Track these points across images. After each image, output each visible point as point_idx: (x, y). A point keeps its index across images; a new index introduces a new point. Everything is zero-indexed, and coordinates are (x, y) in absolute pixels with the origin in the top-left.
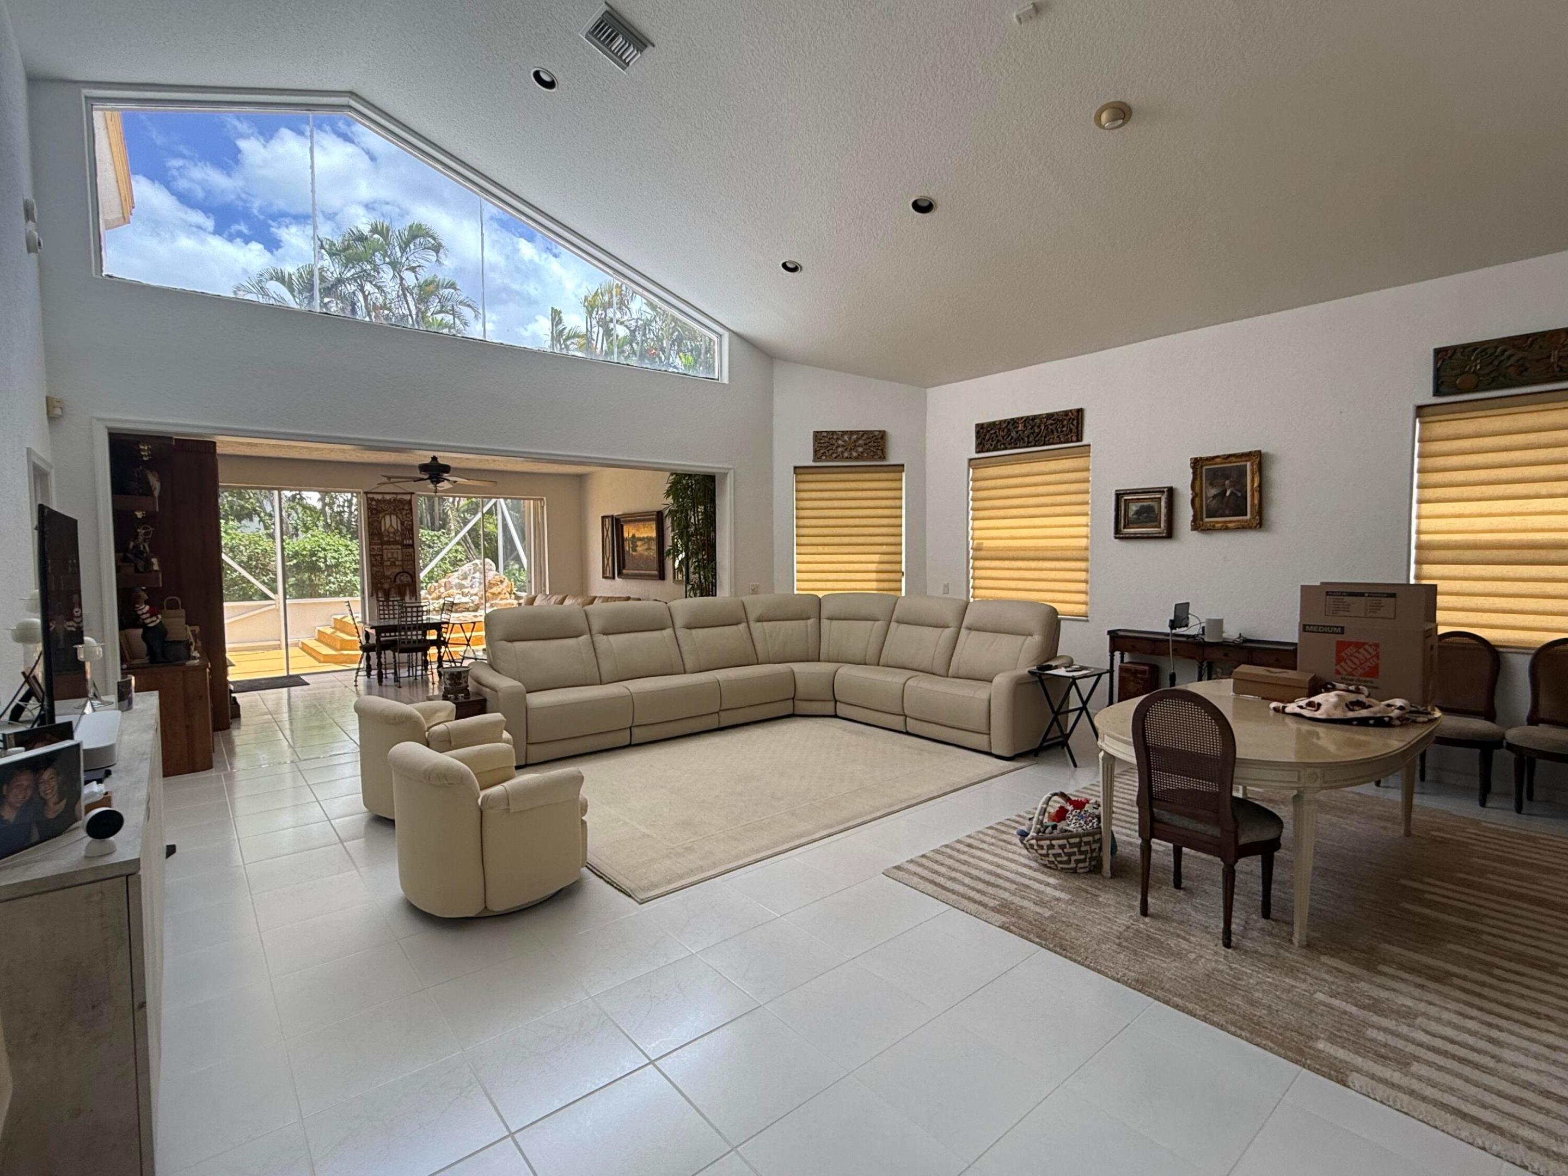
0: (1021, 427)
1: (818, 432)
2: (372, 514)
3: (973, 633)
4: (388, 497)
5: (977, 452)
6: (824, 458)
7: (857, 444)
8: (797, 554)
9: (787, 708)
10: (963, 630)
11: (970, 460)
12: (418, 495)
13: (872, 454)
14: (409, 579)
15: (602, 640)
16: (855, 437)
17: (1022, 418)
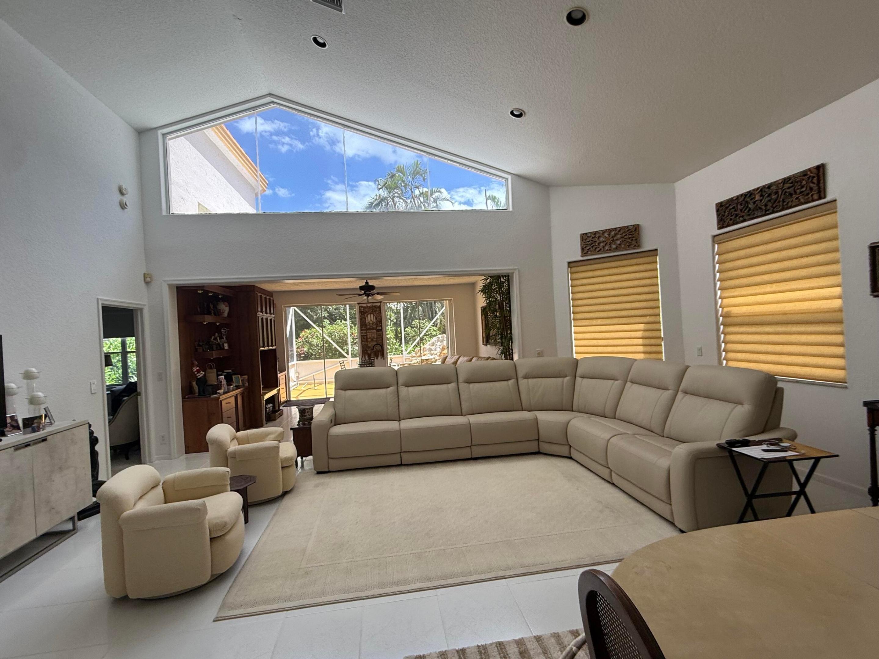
0: (757, 197)
1: (584, 234)
2: (362, 314)
3: (688, 396)
4: (369, 305)
5: (719, 228)
6: (590, 252)
7: (615, 238)
8: (574, 326)
9: (533, 447)
10: (679, 393)
11: (714, 236)
12: (384, 303)
13: (627, 244)
14: (380, 348)
15: (403, 391)
16: (613, 233)
17: (758, 189)
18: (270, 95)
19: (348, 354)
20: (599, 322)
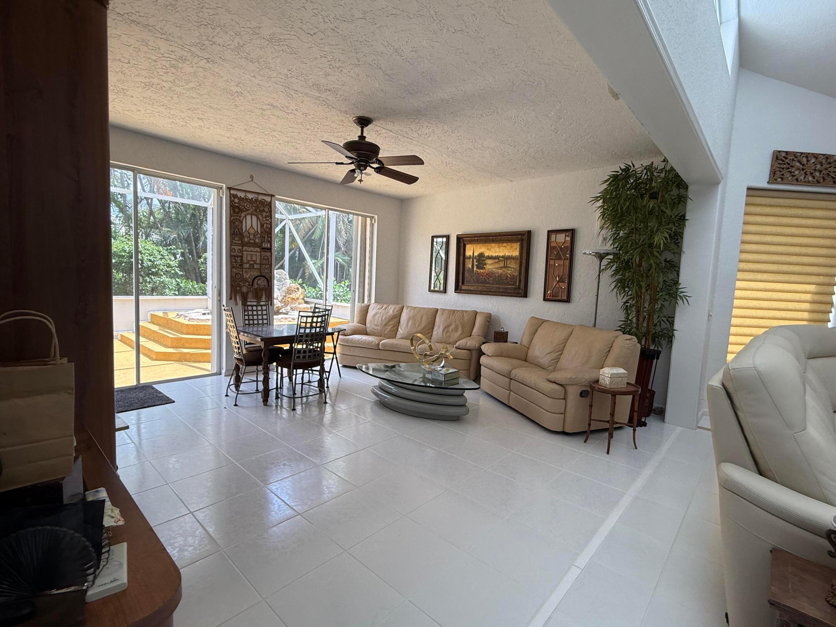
1: (778, 152)
2: (234, 212)
4: (250, 196)
6: (779, 180)
7: (816, 168)
13: (829, 179)
14: (266, 283)
16: (814, 160)
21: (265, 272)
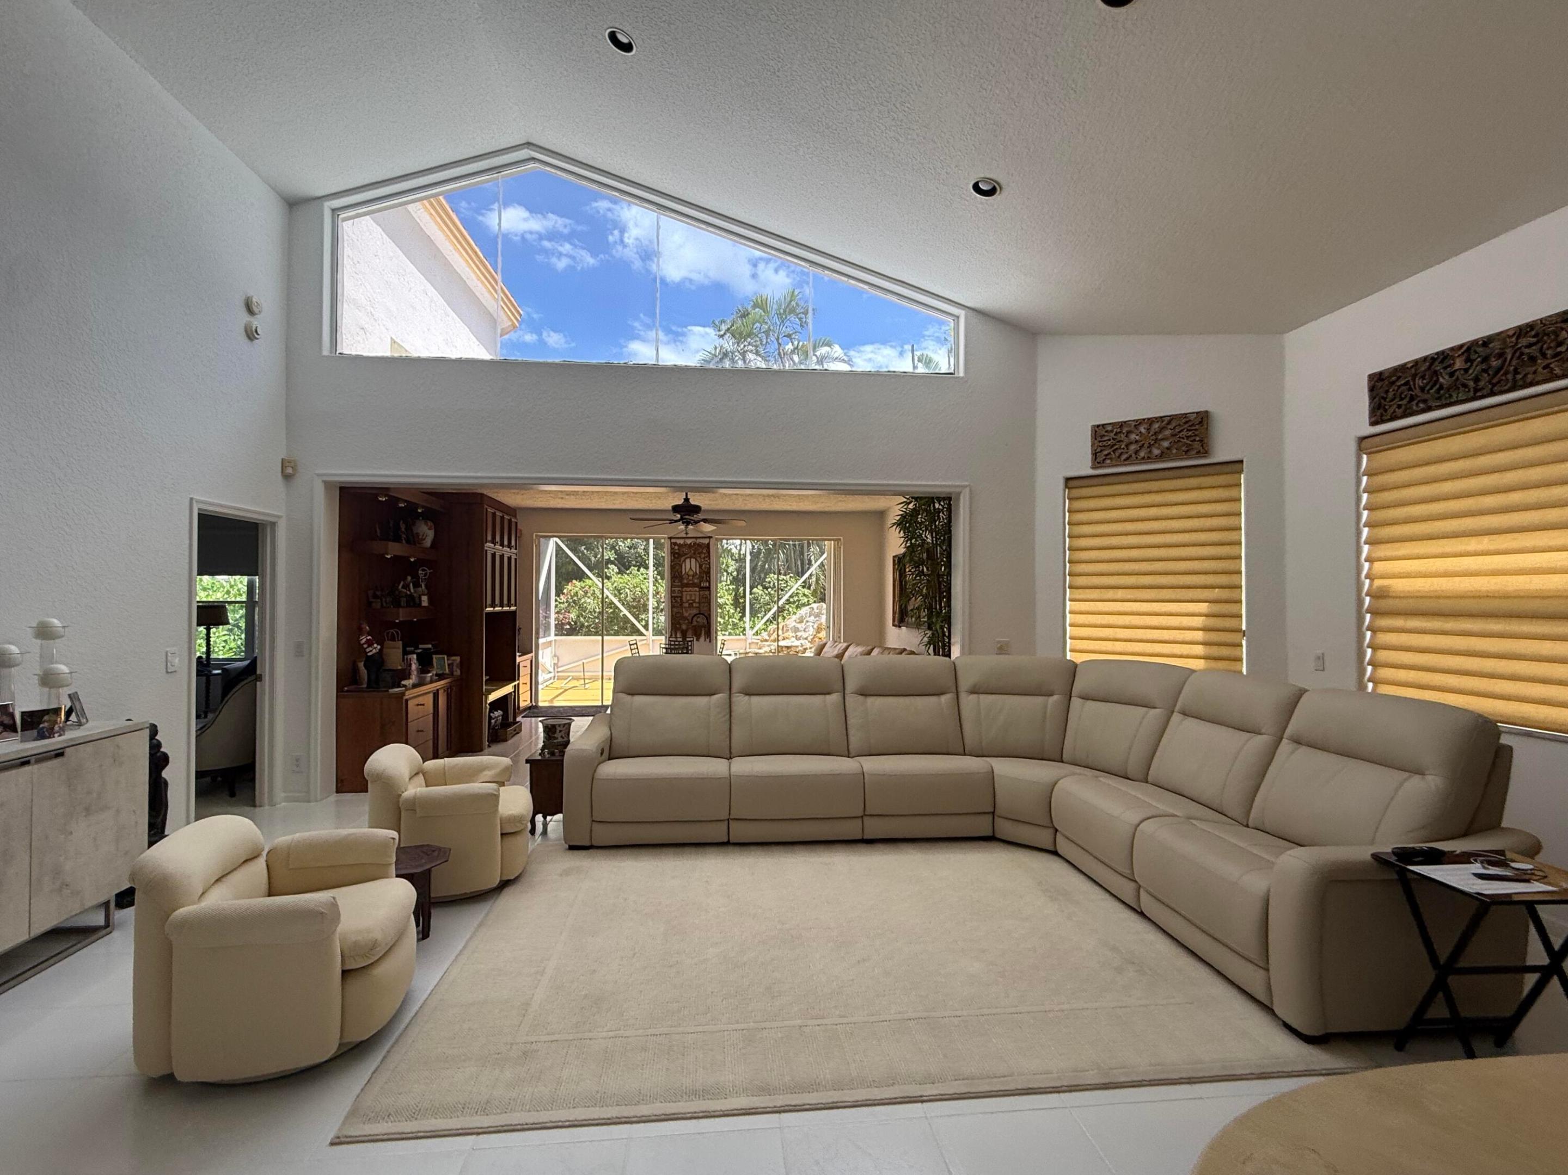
0: (1459, 364)
1: (1098, 426)
2: (675, 558)
3: (1303, 750)
4: (689, 541)
5: (1373, 424)
6: (1108, 461)
7: (1160, 437)
8: (1070, 600)
9: (982, 826)
10: (1285, 741)
11: (1362, 439)
12: (716, 539)
13: (1184, 448)
14: (705, 621)
15: (741, 701)
16: (1156, 426)
17: (1461, 346)
18: (529, 144)
19: (647, 630)
20: (1120, 594)
21: (704, 609)
